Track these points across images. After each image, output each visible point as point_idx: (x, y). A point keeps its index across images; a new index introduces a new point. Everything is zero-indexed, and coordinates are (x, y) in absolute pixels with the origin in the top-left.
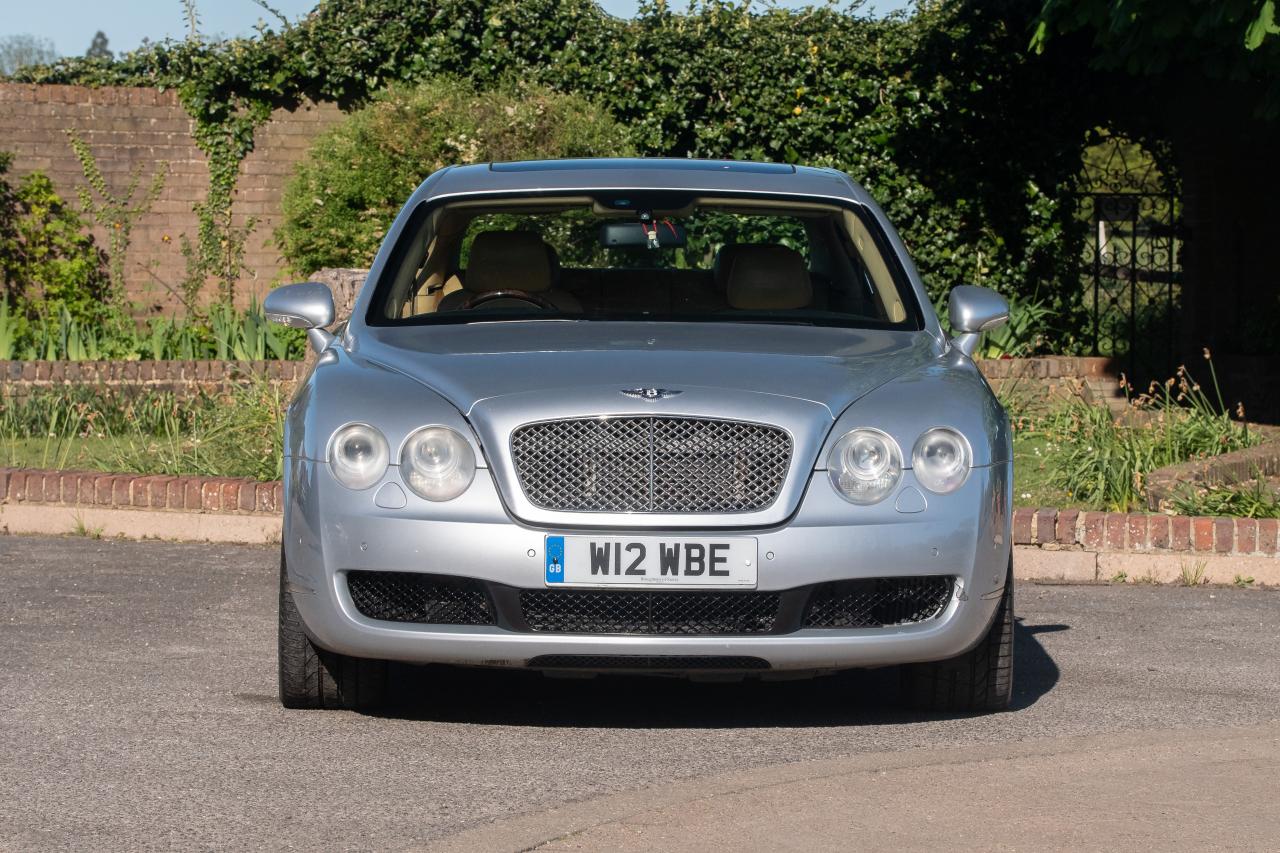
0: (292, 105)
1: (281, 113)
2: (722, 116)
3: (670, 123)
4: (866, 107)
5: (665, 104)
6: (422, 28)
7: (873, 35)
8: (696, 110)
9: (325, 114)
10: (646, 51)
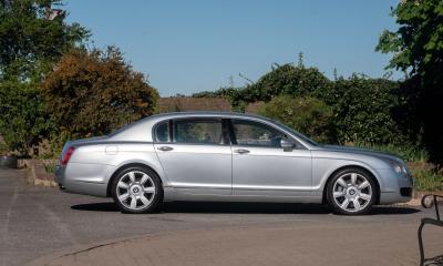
0: (253, 102)
1: (251, 104)
2: (355, 104)
3: (343, 106)
4: (391, 102)
5: (341, 101)
6: (284, 84)
7: (393, 84)
8: (349, 102)
9: (261, 103)
10: (337, 88)
